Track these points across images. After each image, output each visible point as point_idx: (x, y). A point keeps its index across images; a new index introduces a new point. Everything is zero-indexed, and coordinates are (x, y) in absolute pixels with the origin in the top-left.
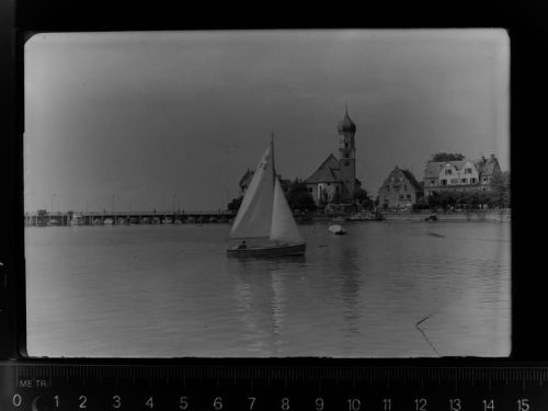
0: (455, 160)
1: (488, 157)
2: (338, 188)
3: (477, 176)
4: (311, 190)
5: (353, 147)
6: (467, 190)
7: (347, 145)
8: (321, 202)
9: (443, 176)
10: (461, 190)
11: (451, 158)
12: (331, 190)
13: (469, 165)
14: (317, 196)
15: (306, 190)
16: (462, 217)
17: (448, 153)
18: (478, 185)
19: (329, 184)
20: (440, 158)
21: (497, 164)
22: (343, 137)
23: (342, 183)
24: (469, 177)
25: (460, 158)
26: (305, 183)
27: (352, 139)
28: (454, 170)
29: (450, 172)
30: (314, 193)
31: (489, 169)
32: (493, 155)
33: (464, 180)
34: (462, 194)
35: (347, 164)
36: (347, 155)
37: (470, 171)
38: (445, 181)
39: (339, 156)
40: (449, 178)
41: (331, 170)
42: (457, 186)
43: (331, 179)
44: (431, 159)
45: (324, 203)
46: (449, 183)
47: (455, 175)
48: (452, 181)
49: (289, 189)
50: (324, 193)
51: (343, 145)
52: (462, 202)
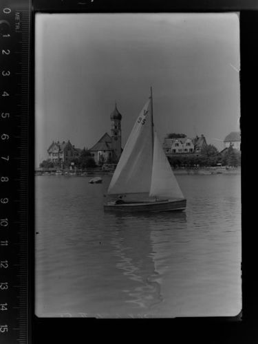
0: (180, 137)
1: (200, 136)
2: (110, 154)
3: (193, 148)
4: (93, 155)
5: (120, 129)
6: (188, 155)
7: (116, 127)
8: (100, 163)
9: (173, 147)
10: (184, 156)
11: (178, 136)
12: (106, 155)
13: (189, 141)
14: (97, 159)
15: (90, 155)
16: (185, 172)
17: (177, 133)
18: (194, 153)
19: (105, 151)
20: (172, 136)
21: (205, 141)
22: (113, 122)
23: (113, 151)
24: (188, 148)
25: (184, 136)
26: (90, 151)
27: (119, 124)
28: (180, 144)
29: (177, 145)
30: (95, 157)
31: (201, 143)
32: (202, 135)
33: (186, 150)
34: (185, 158)
35: (116, 139)
36: (116, 134)
37: (189, 144)
38: (174, 150)
39: (111, 134)
40: (177, 148)
41: (106, 142)
42: (182, 153)
43: (106, 148)
44: (167, 136)
45: (101, 163)
46: (177, 151)
47: (181, 147)
48: (180, 150)
49: (80, 154)
50: (102, 157)
51: (114, 127)
52: (185, 163)
